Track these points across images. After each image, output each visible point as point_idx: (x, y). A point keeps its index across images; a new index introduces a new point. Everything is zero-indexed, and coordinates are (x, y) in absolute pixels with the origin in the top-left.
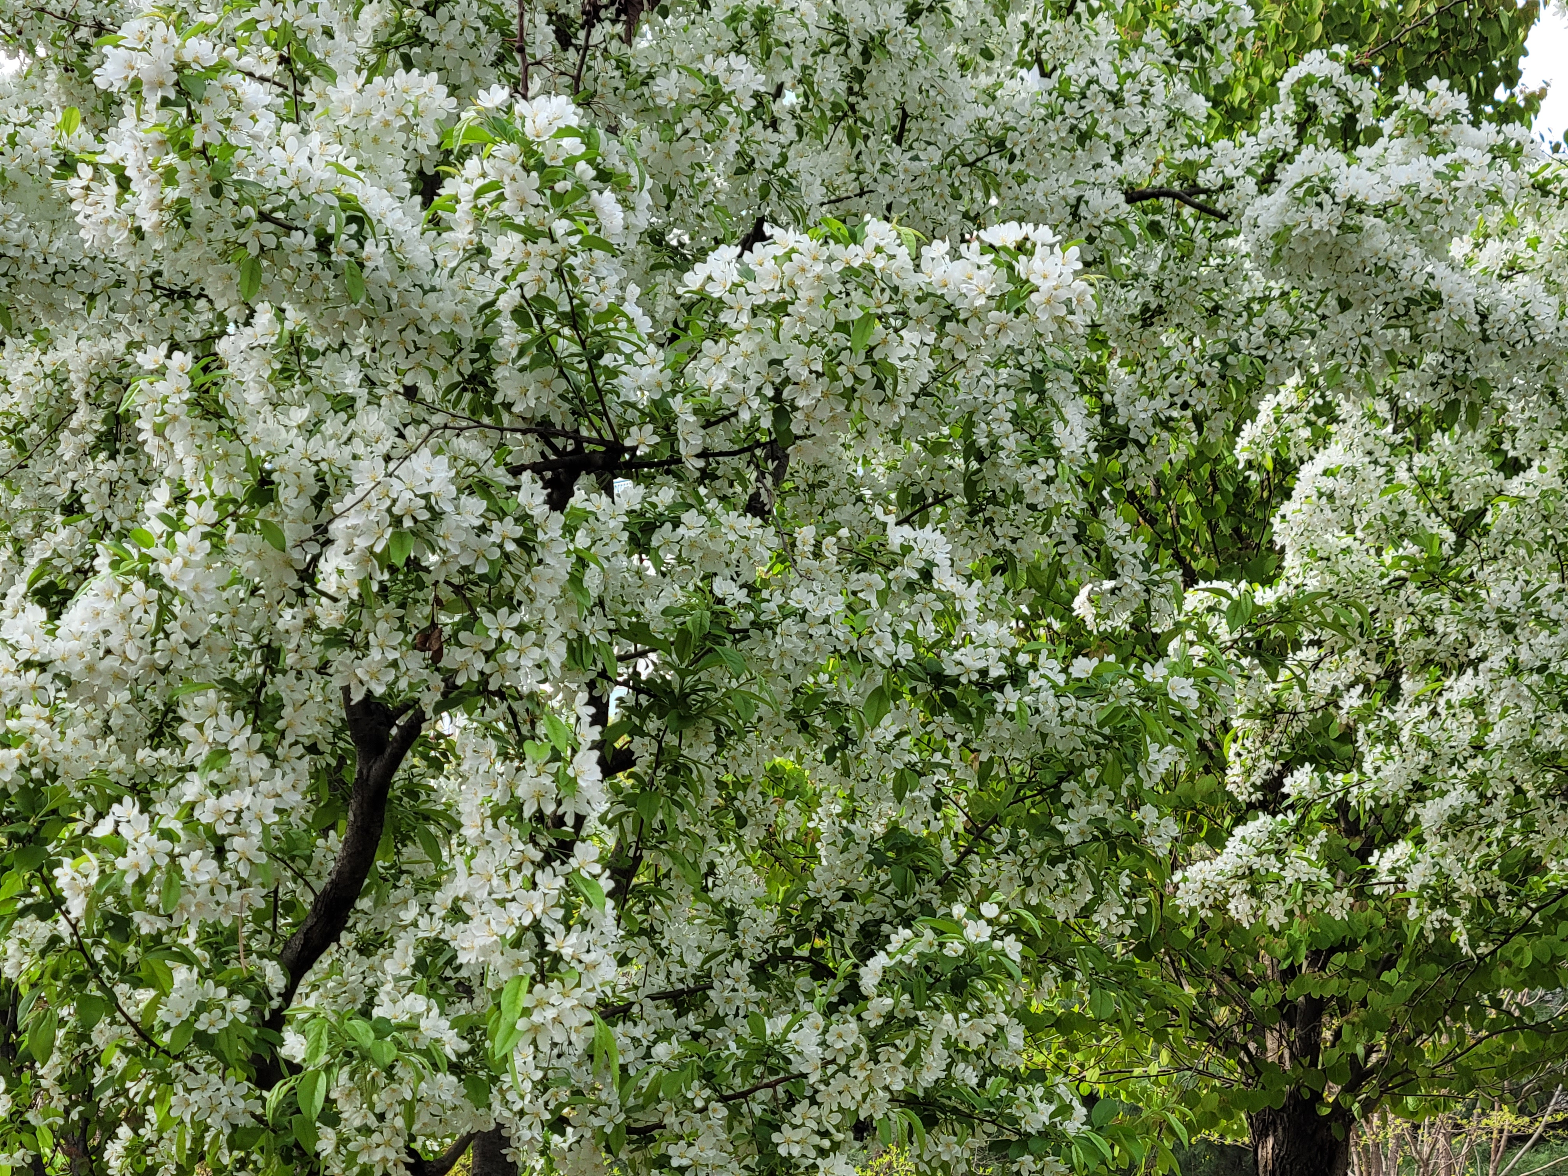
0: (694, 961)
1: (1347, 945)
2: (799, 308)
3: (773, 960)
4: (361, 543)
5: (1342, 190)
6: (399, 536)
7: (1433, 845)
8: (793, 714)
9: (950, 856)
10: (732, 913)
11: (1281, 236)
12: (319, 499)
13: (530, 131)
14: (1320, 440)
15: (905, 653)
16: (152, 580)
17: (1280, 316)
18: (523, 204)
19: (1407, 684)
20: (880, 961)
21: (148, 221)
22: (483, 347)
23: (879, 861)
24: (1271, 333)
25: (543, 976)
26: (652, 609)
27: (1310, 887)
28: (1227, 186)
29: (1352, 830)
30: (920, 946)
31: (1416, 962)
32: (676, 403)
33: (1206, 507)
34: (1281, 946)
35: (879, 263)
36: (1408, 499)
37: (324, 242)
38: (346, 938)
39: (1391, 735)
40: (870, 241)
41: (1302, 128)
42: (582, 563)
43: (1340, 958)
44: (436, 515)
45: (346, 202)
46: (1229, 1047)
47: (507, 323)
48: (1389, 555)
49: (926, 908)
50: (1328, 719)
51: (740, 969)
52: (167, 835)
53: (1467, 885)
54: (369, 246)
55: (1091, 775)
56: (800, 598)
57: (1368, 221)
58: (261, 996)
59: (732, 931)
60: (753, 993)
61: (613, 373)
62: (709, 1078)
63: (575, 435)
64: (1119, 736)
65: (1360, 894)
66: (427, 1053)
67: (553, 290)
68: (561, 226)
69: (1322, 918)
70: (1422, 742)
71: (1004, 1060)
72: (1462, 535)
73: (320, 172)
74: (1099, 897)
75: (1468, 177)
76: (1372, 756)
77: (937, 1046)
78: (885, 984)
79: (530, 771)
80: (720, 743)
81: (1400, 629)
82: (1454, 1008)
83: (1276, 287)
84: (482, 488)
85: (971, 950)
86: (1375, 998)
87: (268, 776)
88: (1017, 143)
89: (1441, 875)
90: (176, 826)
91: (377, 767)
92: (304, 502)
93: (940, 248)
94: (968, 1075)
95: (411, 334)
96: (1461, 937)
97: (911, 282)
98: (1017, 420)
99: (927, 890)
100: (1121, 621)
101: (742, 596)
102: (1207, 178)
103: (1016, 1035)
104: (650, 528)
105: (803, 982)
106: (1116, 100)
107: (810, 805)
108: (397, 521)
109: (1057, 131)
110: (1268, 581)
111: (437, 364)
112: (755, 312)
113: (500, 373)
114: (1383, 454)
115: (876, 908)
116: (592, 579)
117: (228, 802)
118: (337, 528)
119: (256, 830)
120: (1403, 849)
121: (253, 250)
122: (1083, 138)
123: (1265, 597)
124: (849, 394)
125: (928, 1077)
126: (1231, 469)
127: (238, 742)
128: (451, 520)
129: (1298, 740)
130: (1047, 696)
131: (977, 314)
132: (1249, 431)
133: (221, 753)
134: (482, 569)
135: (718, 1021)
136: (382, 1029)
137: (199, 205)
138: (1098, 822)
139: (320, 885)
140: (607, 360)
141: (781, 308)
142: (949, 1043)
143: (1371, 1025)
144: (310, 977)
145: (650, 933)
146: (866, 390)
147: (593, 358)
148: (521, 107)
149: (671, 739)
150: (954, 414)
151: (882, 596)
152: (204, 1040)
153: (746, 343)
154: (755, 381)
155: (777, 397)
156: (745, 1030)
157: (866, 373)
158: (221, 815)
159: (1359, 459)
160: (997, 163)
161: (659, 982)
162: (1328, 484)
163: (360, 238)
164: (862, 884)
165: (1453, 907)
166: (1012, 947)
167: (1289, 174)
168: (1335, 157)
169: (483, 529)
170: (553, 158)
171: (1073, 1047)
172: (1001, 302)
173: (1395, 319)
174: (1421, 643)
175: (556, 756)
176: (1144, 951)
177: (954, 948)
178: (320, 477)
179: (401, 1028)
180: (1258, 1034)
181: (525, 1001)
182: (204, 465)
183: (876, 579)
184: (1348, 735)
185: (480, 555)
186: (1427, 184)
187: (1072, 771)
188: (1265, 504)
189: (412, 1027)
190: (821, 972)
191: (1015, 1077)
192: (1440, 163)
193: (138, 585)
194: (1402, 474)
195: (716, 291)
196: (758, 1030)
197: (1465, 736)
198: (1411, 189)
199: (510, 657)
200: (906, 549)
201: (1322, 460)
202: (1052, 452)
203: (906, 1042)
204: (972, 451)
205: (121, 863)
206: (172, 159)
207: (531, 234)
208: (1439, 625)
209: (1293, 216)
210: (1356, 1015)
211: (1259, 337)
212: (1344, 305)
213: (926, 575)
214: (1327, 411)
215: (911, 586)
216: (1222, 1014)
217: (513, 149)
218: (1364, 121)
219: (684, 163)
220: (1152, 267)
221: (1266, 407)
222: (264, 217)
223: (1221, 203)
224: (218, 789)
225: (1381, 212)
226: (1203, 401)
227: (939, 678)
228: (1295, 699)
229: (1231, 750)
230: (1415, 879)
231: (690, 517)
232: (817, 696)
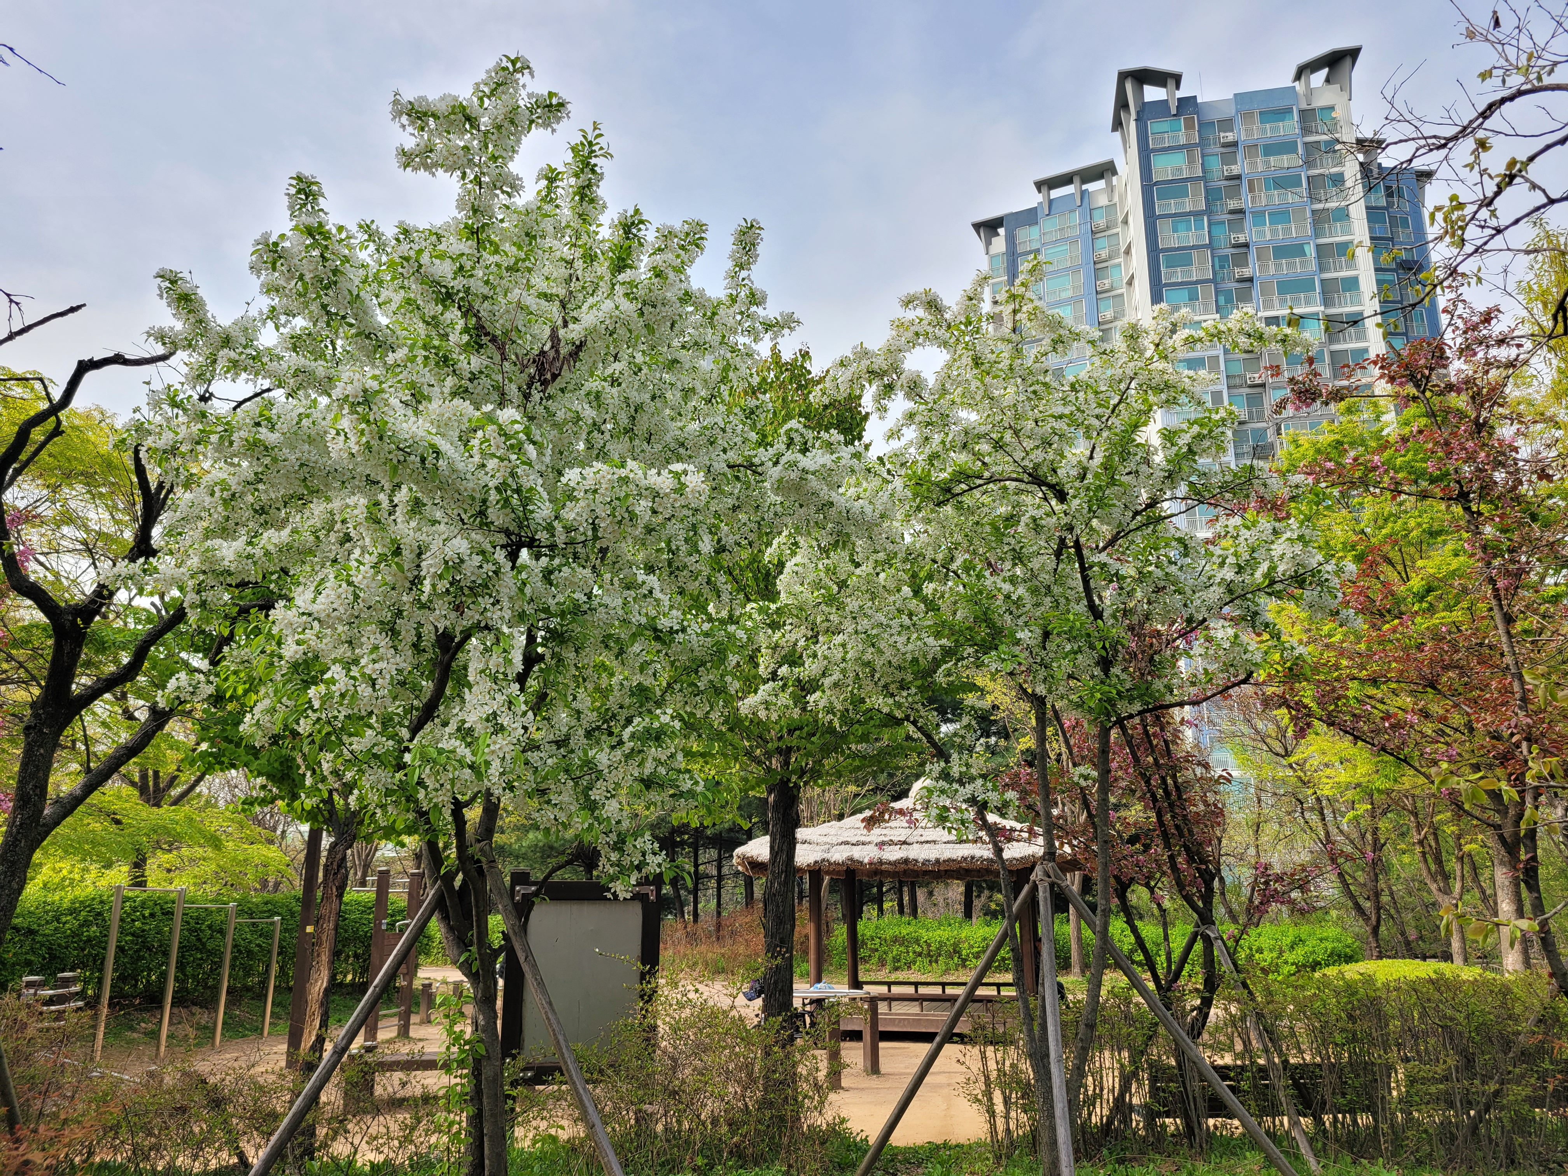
0: (565, 730)
1: (801, 728)
2: (602, 491)
3: (594, 730)
4: (432, 570)
5: (801, 465)
6: (447, 567)
7: (828, 692)
8: (603, 642)
9: (658, 693)
10: (578, 712)
11: (780, 481)
12: (420, 554)
13: (501, 421)
14: (794, 554)
15: (643, 620)
16: (350, 584)
17: (779, 509)
18: (498, 447)
19: (821, 638)
20: (630, 729)
21: (355, 449)
22: (484, 501)
23: (633, 694)
24: (776, 514)
25: (495, 733)
26: (551, 602)
27: (787, 707)
28: (762, 464)
29: (803, 689)
30: (644, 724)
31: (823, 734)
32: (556, 524)
33: (756, 579)
34: (777, 727)
35: (631, 476)
36: (822, 575)
37: (423, 460)
38: (436, 720)
39: (815, 656)
40: (628, 468)
41: (788, 446)
42: (524, 584)
43: (797, 733)
44: (462, 561)
45: (432, 445)
46: (759, 763)
47: (493, 492)
48: (816, 594)
49: (650, 712)
50: (794, 650)
51: (581, 732)
52: (354, 678)
53: (839, 707)
54: (441, 462)
55: (709, 665)
56: (607, 600)
57: (810, 476)
58: (400, 741)
59: (579, 719)
60: (585, 741)
61: (532, 512)
62: (567, 771)
63: (519, 535)
64: (719, 651)
65: (804, 709)
66: (459, 761)
67: (510, 480)
68: (514, 457)
69: (791, 719)
70: (826, 658)
71: (675, 765)
72: (840, 588)
73: (421, 433)
74: (712, 709)
75: (843, 462)
76: (808, 662)
77: (650, 760)
78: (633, 736)
79: (494, 656)
80: (577, 651)
81: (819, 620)
82: (835, 750)
83: (779, 499)
84: (483, 553)
85: (662, 726)
86: (809, 746)
87: (394, 657)
88: (689, 445)
89: (831, 703)
90: (357, 675)
91: (447, 657)
92: (413, 556)
93: (654, 471)
94: (662, 771)
95: (456, 496)
96: (836, 724)
97: (643, 483)
98: (686, 541)
99: (650, 705)
100: (724, 614)
101: (585, 599)
102: (756, 461)
103: (680, 756)
104: (551, 572)
105: (604, 737)
106: (724, 430)
107: (612, 675)
108: (446, 562)
109: (703, 440)
110: (774, 602)
111: (466, 506)
112: (586, 492)
113: (490, 511)
114: (814, 560)
115: (632, 712)
116: (528, 590)
117: (377, 666)
118: (423, 564)
119: (388, 677)
120: (818, 694)
121: (395, 461)
122: (712, 443)
123: (773, 607)
124: (620, 523)
125: (647, 771)
126: (765, 566)
127: (383, 644)
128: (468, 563)
129: (785, 656)
130: (694, 636)
131: (666, 495)
132: (769, 550)
133: (376, 648)
134: (479, 581)
135: (572, 751)
136: (440, 751)
137: (375, 443)
138: (711, 681)
139: (424, 701)
140: (530, 507)
141: (595, 491)
142: (655, 759)
143: (809, 754)
144: (421, 733)
145: (548, 719)
146: (626, 521)
147: (524, 506)
148: (498, 412)
149: (557, 649)
150: (664, 537)
151: (635, 599)
152: (375, 756)
153: (582, 503)
154: (585, 516)
155: (593, 523)
156: (581, 754)
157: (626, 515)
158: (374, 671)
159: (806, 561)
160: (682, 451)
161: (552, 737)
162: (796, 569)
163: (437, 459)
164: (627, 701)
165: (834, 714)
166: (677, 724)
167: (783, 460)
168: (800, 456)
169: (481, 567)
170: (510, 430)
171: (707, 763)
172: (675, 491)
173: (818, 511)
174: (826, 624)
175: (505, 651)
176: (731, 730)
177: (656, 725)
178: (419, 547)
179: (450, 752)
180: (769, 758)
181: (488, 741)
182: (374, 542)
183: (632, 593)
184: (801, 657)
185: (479, 576)
186: (829, 464)
187: (703, 664)
188: (775, 578)
189: (453, 752)
190: (611, 734)
191: (679, 771)
192: (834, 457)
193: (344, 585)
194: (820, 566)
195: (572, 484)
196: (586, 754)
197: (840, 655)
198: (824, 466)
199: (489, 614)
200: (644, 583)
201: (794, 560)
202: (698, 552)
203: (638, 759)
204: (670, 550)
205: (333, 688)
206: (363, 426)
207: (502, 460)
208: (832, 618)
209: (784, 474)
210: (802, 752)
211: (771, 515)
212: (801, 506)
213: (651, 592)
214: (796, 544)
215: (645, 596)
216: (758, 752)
217: (495, 427)
218: (809, 444)
219: (566, 441)
220: (736, 491)
221: (775, 542)
222: (399, 449)
223: (760, 469)
224: (375, 661)
225: (814, 473)
226: (752, 537)
227: (655, 630)
228: (782, 642)
229: (761, 660)
230: (821, 705)
231: (564, 569)
232: (610, 636)
